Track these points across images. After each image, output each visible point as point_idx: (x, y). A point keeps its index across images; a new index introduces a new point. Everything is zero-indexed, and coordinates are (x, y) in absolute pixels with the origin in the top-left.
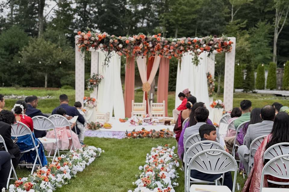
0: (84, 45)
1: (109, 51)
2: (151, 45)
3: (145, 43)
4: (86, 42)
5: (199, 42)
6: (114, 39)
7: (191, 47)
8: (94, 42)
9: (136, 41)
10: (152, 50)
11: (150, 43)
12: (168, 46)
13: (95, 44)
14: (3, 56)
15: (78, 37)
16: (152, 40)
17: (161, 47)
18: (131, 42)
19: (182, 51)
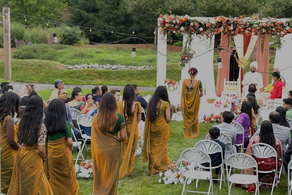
0: (165, 28)
1: (191, 34)
2: (232, 28)
3: (226, 26)
4: (167, 25)
5: (282, 25)
6: (195, 22)
7: (274, 29)
8: (175, 25)
9: (217, 24)
10: (232, 32)
11: (232, 25)
12: (250, 29)
13: (176, 27)
15: (160, 19)
16: (234, 23)
17: (242, 30)
18: (212, 25)
19: (264, 34)
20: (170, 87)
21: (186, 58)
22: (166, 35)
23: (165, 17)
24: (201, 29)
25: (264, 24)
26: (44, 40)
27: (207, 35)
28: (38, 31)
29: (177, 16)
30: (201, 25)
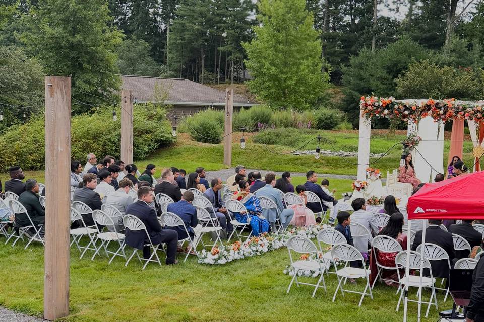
0: (367, 111)
2: (442, 112)
3: (435, 109)
4: (369, 108)
6: (400, 105)
8: (378, 107)
9: (425, 107)
11: (443, 108)
12: (463, 113)
13: (379, 110)
14: (385, 81)
15: (362, 101)
16: (445, 106)
17: (454, 114)
18: (419, 108)
19: (479, 119)
20: (372, 176)
21: (411, 146)
22: (369, 119)
23: (368, 98)
24: (406, 112)
25: (479, 108)
26: (293, 124)
27: (414, 119)
28: (290, 114)
29: (381, 98)
30: (406, 108)
